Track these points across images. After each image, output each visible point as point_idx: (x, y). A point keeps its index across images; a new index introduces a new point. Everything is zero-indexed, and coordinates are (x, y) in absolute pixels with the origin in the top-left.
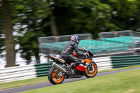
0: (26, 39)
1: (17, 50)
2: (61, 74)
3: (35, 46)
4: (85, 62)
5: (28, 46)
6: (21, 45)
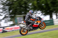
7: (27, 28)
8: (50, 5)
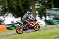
0: (41, 9)
1: (37, 14)
2: (21, 29)
3: (45, 12)
4: (33, 23)
5: (42, 12)
6: (39, 12)
7: (23, 27)
8: (21, 7)
